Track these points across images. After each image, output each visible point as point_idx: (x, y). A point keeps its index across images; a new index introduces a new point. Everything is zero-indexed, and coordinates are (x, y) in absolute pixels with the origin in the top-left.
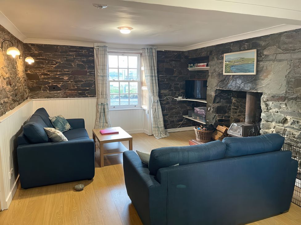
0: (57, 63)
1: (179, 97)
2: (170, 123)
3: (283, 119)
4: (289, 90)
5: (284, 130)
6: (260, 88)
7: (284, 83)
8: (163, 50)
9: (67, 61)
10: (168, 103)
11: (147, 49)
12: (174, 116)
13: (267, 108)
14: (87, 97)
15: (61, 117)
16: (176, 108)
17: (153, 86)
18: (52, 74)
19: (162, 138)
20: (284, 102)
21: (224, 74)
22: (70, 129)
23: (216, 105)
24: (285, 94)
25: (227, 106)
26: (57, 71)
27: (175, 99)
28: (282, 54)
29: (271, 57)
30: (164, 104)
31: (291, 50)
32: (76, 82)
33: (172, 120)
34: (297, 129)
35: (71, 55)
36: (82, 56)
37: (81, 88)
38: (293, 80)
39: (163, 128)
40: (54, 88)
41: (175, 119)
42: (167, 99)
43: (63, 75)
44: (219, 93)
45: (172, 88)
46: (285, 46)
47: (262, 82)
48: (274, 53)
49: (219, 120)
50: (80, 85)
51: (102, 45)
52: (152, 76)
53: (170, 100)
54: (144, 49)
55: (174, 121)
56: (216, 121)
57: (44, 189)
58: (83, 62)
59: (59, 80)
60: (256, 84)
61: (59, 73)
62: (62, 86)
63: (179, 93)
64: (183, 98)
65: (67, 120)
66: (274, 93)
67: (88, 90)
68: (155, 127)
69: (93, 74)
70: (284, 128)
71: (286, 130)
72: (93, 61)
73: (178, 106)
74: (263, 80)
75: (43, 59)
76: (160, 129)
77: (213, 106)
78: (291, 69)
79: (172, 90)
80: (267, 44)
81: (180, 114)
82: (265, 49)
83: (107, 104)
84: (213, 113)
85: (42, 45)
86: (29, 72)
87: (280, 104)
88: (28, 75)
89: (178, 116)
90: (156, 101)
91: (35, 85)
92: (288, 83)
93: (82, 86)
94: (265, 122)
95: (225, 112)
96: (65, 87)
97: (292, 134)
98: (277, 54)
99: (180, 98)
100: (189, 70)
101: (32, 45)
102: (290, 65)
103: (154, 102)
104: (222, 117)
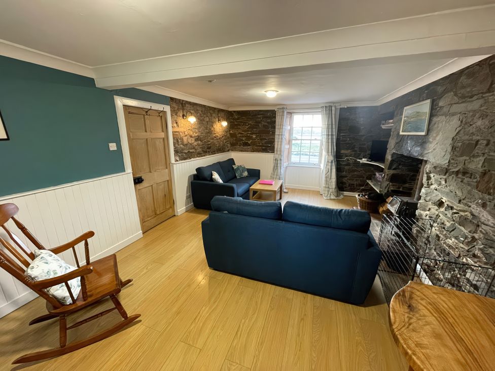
0: (249, 124)
1: (363, 159)
2: (349, 186)
3: (439, 201)
4: (453, 159)
5: (437, 216)
6: (427, 154)
7: (449, 149)
8: (346, 107)
9: (256, 122)
10: (348, 164)
11: (326, 107)
12: (355, 179)
13: (428, 182)
14: (269, 152)
15: (243, 166)
16: (357, 171)
17: (328, 146)
18: (245, 133)
19: (330, 199)
20: (445, 177)
21: (401, 133)
22: (247, 176)
23: (392, 172)
24: (447, 164)
25: (408, 175)
26: (248, 131)
27: (358, 160)
28: (457, 105)
29: (445, 110)
30: (344, 165)
31: (467, 97)
32: (261, 139)
33: (352, 183)
34: (449, 218)
35: (259, 118)
36: (267, 117)
37: (265, 145)
38: (460, 144)
39: (334, 189)
40: (246, 144)
41: (355, 183)
42: (348, 160)
43: (252, 134)
44: (398, 158)
45: (356, 149)
46: (463, 91)
47: (430, 145)
48: (449, 103)
49: (392, 191)
50: (264, 142)
51: (281, 107)
52: (329, 135)
53: (351, 162)
54: (323, 107)
55: (354, 184)
56: (388, 191)
57: (201, 210)
58: (268, 123)
59: (249, 138)
60: (425, 149)
61: (250, 132)
62: (251, 143)
63: (364, 155)
64: (368, 161)
65: (247, 169)
66: (438, 162)
67: (270, 146)
68: (326, 187)
69: (274, 133)
70: (437, 213)
71: (440, 216)
72: (275, 122)
73: (362, 169)
74: (431, 143)
75: (240, 122)
76: (331, 190)
77: (388, 173)
78: (461, 128)
79: (356, 151)
80: (444, 90)
81: (364, 178)
82: (442, 97)
83: (281, 160)
84: (386, 181)
85: (240, 111)
86: (231, 132)
87: (441, 179)
88: (231, 134)
89: (361, 180)
90: (330, 161)
91: (234, 142)
92: (454, 148)
93: (266, 143)
94: (424, 201)
95: (405, 182)
96: (253, 144)
97: (443, 223)
98: (451, 104)
99: (364, 161)
100: (383, 128)
101: (234, 111)
102: (462, 122)
103: (328, 162)
104: (399, 188)
